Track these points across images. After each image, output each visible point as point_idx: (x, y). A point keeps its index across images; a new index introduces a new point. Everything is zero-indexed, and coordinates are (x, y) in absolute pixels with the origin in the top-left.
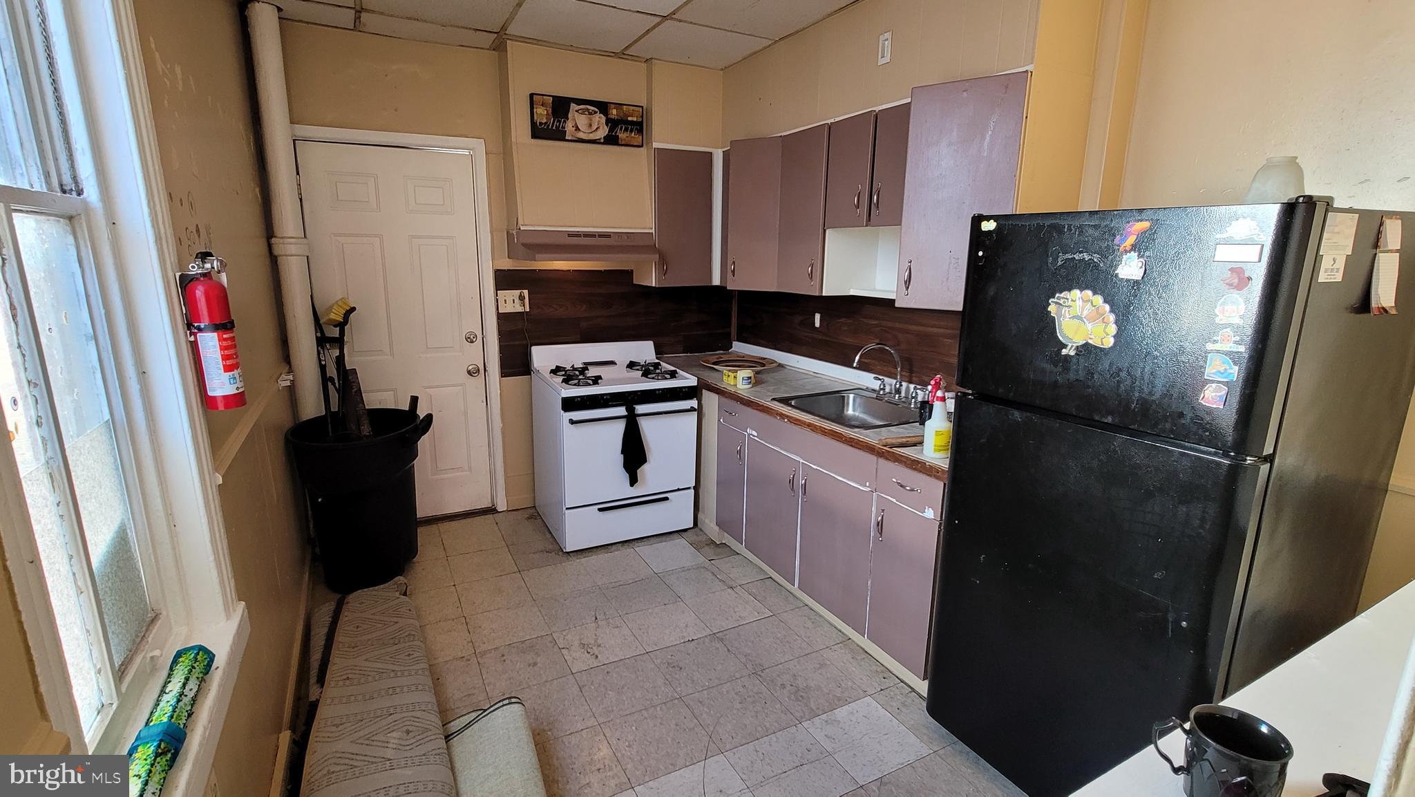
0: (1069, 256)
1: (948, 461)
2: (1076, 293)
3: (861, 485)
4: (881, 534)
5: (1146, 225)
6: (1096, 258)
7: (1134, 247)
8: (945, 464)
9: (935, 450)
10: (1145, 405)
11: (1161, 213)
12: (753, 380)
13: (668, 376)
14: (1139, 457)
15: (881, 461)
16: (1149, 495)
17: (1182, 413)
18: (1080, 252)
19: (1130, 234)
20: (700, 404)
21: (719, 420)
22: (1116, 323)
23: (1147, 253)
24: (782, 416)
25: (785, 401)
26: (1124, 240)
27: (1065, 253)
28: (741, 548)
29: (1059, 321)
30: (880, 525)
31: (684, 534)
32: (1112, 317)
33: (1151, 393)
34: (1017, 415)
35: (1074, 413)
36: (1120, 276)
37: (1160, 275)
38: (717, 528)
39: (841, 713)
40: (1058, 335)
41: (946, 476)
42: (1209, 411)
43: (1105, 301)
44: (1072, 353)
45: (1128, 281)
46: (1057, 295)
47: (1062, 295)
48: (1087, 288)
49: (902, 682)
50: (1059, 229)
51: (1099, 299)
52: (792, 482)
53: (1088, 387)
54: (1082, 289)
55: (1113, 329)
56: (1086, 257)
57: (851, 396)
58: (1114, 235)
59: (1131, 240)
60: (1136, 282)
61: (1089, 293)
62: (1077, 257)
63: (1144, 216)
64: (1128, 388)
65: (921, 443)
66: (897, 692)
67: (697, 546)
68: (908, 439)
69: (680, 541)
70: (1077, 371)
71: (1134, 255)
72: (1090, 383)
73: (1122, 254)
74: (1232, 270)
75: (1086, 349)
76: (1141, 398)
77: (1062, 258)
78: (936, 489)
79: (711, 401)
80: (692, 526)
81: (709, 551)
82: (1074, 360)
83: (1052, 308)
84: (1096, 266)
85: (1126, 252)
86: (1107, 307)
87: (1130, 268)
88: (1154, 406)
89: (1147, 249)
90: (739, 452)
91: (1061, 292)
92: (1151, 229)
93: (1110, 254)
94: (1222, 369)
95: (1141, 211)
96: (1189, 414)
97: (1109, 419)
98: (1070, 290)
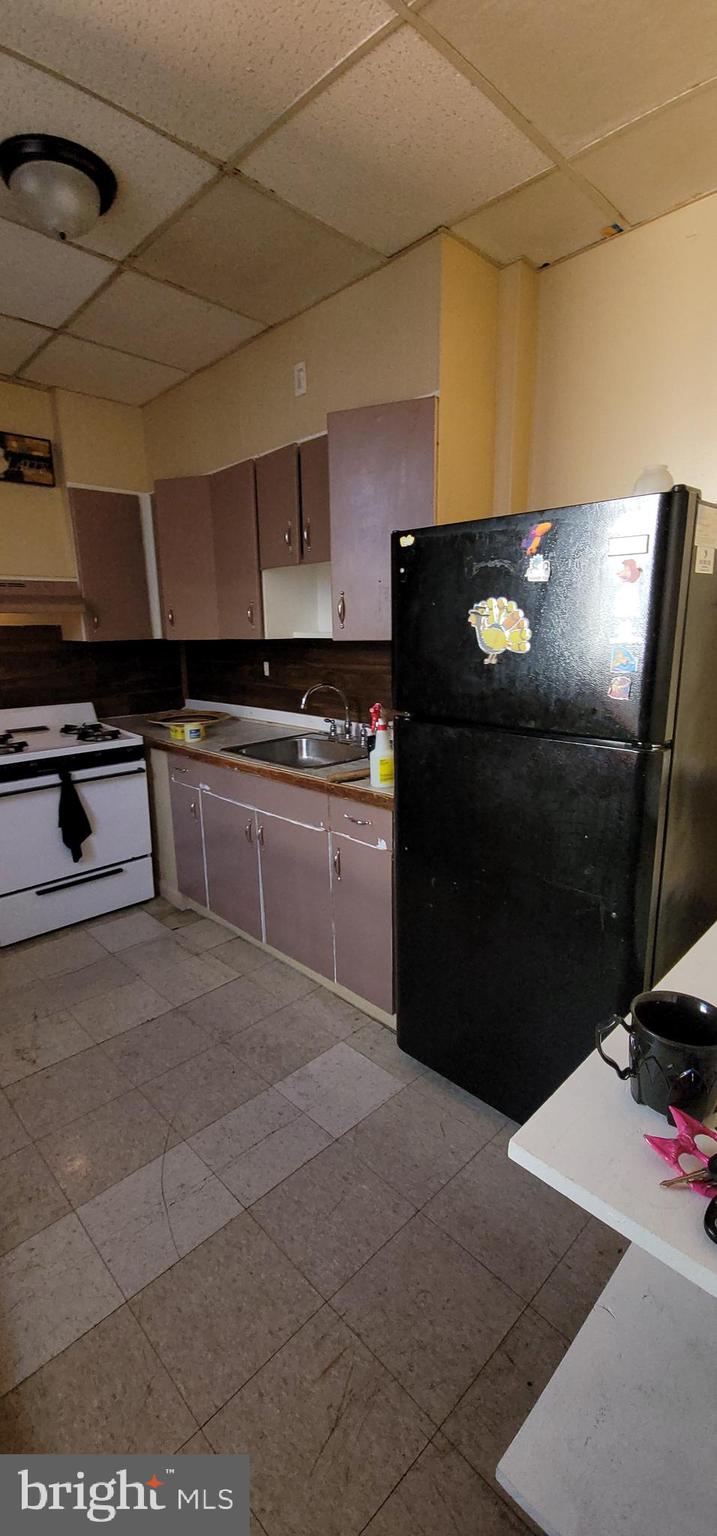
0: (483, 564)
1: (393, 790)
2: (493, 601)
3: (315, 826)
4: (339, 874)
5: (547, 526)
6: (507, 564)
7: (540, 550)
8: (391, 793)
9: (382, 780)
10: (563, 705)
11: (560, 512)
12: (202, 733)
13: (109, 737)
14: (561, 757)
15: (332, 799)
16: (573, 793)
17: (594, 710)
18: (493, 559)
19: (534, 536)
20: (149, 765)
21: (170, 779)
22: (530, 627)
23: (551, 555)
24: (232, 765)
25: (236, 750)
26: (529, 544)
27: (479, 561)
28: (206, 911)
29: (479, 631)
30: (337, 865)
31: (144, 906)
32: (526, 623)
33: (566, 694)
34: (451, 732)
35: (502, 722)
36: (529, 580)
37: (564, 574)
38: (179, 895)
39: (313, 1066)
40: (480, 645)
41: (392, 804)
42: (618, 704)
43: (519, 607)
44: (494, 662)
45: (536, 583)
46: (475, 605)
47: (480, 605)
48: (501, 595)
49: (374, 1019)
50: (471, 538)
51: (513, 605)
52: (249, 833)
53: (511, 694)
54: (496, 597)
55: (528, 634)
56: (499, 564)
57: (304, 740)
58: (521, 539)
59: (536, 542)
60: (544, 584)
61: (504, 600)
62: (491, 564)
63: (546, 516)
64: (547, 691)
65: (369, 776)
66: (370, 1030)
67: (160, 917)
68: (357, 773)
69: (140, 915)
70: (500, 680)
71: (539, 557)
72: (512, 691)
73: (529, 558)
74: (625, 563)
75: (507, 657)
76: (559, 700)
77: (477, 566)
78: (386, 819)
79: (160, 759)
80: (153, 896)
81: (172, 920)
82: (496, 670)
83: (472, 619)
84: (508, 572)
85: (533, 554)
86: (521, 613)
87: (537, 571)
88: (570, 706)
89: (551, 551)
90: (194, 810)
91: (478, 602)
92: (552, 529)
93: (519, 559)
94: (624, 662)
95: (542, 512)
96: (600, 710)
97: (532, 724)
98: (485, 599)
